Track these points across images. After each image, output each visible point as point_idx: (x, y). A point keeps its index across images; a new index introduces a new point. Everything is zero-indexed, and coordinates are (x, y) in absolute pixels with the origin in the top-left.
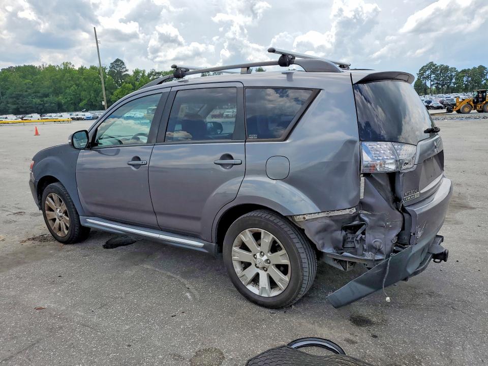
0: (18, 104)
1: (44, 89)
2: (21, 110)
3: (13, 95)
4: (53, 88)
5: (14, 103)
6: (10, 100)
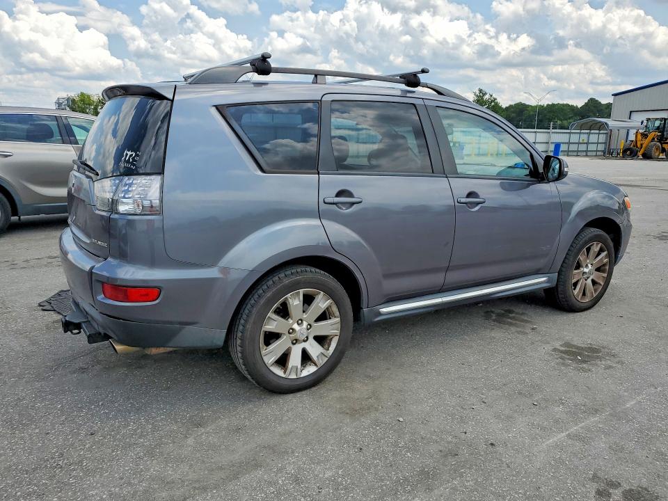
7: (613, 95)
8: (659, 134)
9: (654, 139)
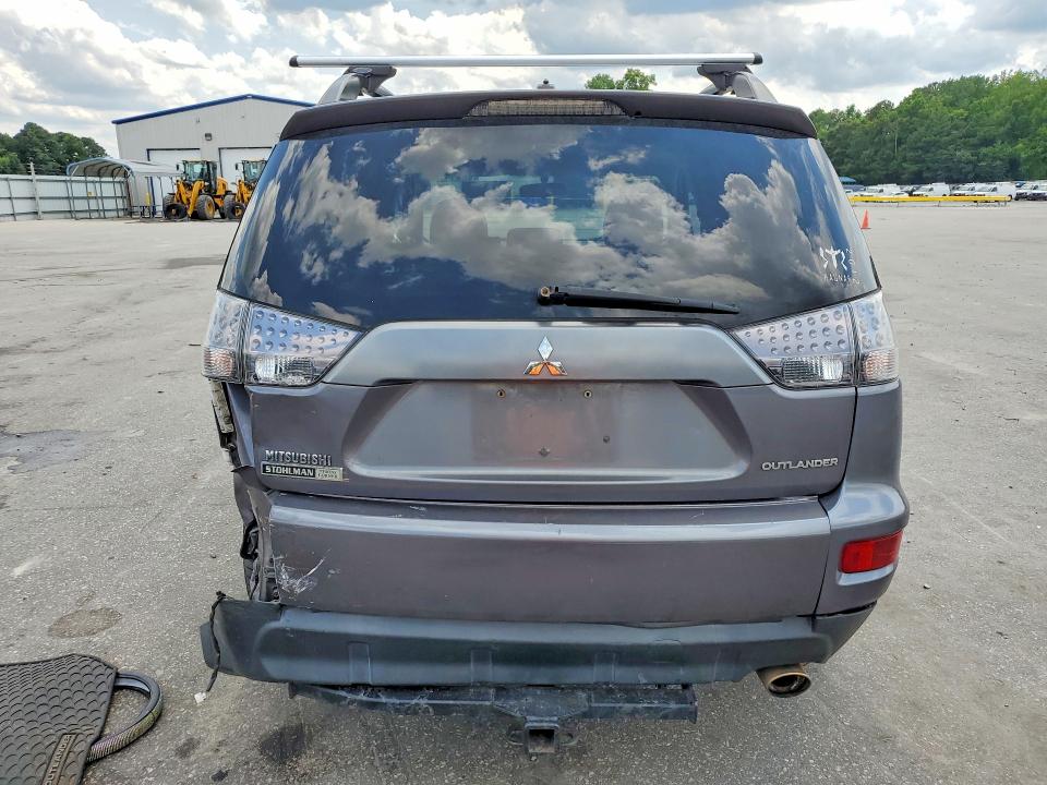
0: (924, 161)
1: (986, 129)
2: (925, 175)
3: (920, 144)
4: (1008, 125)
5: (916, 161)
6: (910, 154)
7: (113, 122)
8: (207, 184)
9: (200, 191)
